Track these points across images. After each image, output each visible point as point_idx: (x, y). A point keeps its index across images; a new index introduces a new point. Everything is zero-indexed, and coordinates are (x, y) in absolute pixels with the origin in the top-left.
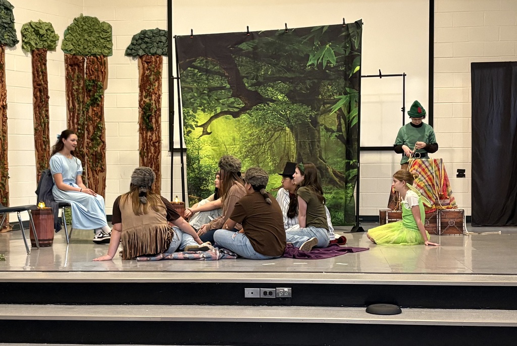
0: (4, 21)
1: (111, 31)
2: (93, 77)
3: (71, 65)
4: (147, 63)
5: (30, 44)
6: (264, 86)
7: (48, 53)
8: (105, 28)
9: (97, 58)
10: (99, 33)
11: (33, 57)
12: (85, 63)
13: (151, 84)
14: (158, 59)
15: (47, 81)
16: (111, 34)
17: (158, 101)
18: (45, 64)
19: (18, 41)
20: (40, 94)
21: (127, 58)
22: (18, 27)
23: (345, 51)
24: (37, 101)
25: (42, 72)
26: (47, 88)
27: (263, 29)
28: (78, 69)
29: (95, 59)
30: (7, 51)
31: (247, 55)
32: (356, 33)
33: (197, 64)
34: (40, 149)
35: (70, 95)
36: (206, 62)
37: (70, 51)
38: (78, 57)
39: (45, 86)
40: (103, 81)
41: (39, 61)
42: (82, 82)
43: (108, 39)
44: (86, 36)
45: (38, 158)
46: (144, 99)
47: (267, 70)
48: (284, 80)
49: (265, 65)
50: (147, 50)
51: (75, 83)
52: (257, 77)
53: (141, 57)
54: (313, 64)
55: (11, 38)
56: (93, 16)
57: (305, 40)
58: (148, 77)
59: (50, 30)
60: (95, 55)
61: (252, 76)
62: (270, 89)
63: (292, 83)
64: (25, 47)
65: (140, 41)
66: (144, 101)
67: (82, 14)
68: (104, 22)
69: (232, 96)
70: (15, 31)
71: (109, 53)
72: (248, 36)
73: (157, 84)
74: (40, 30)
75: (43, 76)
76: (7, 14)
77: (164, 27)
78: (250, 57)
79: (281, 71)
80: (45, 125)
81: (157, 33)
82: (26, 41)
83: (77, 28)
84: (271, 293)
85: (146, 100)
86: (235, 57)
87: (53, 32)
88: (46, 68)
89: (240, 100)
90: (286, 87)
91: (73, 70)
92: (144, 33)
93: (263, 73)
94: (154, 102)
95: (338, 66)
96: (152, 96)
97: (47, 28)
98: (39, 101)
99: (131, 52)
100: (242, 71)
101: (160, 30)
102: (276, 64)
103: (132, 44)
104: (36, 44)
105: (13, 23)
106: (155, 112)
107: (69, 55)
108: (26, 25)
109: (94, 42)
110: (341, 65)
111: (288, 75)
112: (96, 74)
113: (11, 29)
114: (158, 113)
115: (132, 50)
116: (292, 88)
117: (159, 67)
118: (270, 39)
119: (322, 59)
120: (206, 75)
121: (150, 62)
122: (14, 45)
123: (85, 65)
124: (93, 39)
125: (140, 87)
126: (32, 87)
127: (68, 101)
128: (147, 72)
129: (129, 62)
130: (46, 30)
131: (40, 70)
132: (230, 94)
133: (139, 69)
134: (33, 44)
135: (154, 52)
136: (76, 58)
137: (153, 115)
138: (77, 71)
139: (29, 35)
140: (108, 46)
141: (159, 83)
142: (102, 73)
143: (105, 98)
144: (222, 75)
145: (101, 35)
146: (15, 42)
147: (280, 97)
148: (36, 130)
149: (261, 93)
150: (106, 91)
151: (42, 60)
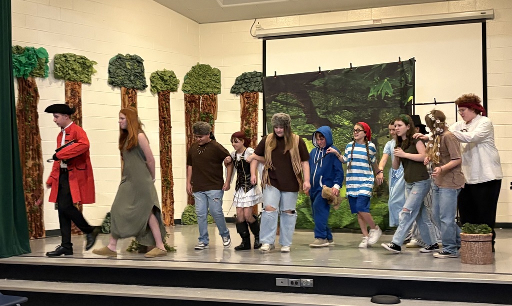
0: (137, 71)
1: (220, 75)
2: (206, 110)
3: (189, 102)
4: (247, 98)
5: (157, 88)
6: (333, 114)
7: (171, 93)
8: (215, 73)
9: (210, 96)
10: (211, 76)
11: (159, 97)
12: (201, 100)
13: (250, 115)
14: (255, 95)
15: (170, 115)
16: (220, 77)
17: (255, 128)
18: (169, 102)
19: (147, 86)
20: (165, 125)
21: (232, 95)
22: (147, 76)
23: (401, 84)
24: (162, 130)
25: (166, 108)
26: (170, 121)
27: (332, 69)
28: (195, 105)
29: (208, 96)
30: (139, 93)
31: (319, 89)
32: (410, 68)
33: (278, 98)
34: (164, 166)
35: (188, 125)
36: (286, 96)
37: (189, 91)
38: (195, 96)
39: (169, 118)
40: (214, 114)
41: (164, 100)
42: (198, 115)
43: (218, 81)
44: (201, 80)
45: (163, 173)
46: (244, 127)
47: (335, 102)
48: (349, 109)
49: (333, 98)
50: (246, 88)
51: (193, 116)
52: (327, 108)
53: (242, 94)
54: (373, 96)
55: (142, 84)
56: (207, 64)
57: (366, 76)
58: (247, 109)
59: (172, 76)
60: (207, 94)
61: (323, 107)
62: (338, 116)
63: (356, 111)
64: (153, 90)
65: (241, 82)
66: (245, 128)
67: (198, 63)
68: (215, 68)
69: (307, 123)
70: (145, 78)
71: (218, 91)
72: (320, 74)
73: (254, 114)
74: (165, 77)
75: (167, 111)
76: (139, 66)
77: (260, 70)
78: (321, 92)
79: (347, 102)
80: (168, 148)
81: (255, 74)
82: (153, 85)
83: (194, 73)
84: (296, 283)
85: (246, 127)
86: (309, 92)
87: (175, 77)
88: (169, 105)
89: (313, 126)
90: (351, 115)
91: (191, 106)
92: (244, 75)
93: (332, 104)
94: (252, 129)
95: (395, 97)
96: (250, 124)
97: (170, 75)
98: (164, 130)
99: (234, 91)
100: (315, 103)
101: (257, 72)
102: (343, 96)
103: (236, 84)
104: (161, 87)
105: (144, 72)
106: (253, 136)
107: (187, 95)
108: (154, 73)
109: (207, 83)
110: (397, 96)
111: (353, 105)
112: (209, 108)
113: (141, 77)
114: (255, 137)
115: (235, 88)
116: (356, 116)
117: (256, 101)
118: (338, 76)
119: (381, 91)
120: (286, 107)
121: (249, 98)
122: (144, 89)
123: (201, 102)
124: (207, 82)
125: (242, 117)
126: (158, 120)
127: (187, 130)
128: (247, 105)
129: (234, 98)
130: (169, 77)
131: (164, 106)
132: (305, 121)
133: (241, 103)
134: (159, 87)
135: (252, 90)
136: (193, 96)
137: (251, 138)
138: (194, 106)
139: (156, 81)
140: (218, 87)
141: (256, 113)
142: (213, 107)
143: (215, 127)
144: (299, 106)
145: (212, 78)
146: (145, 86)
147: (346, 123)
148: (161, 152)
149: (330, 120)
150: (216, 121)
151: (166, 99)
